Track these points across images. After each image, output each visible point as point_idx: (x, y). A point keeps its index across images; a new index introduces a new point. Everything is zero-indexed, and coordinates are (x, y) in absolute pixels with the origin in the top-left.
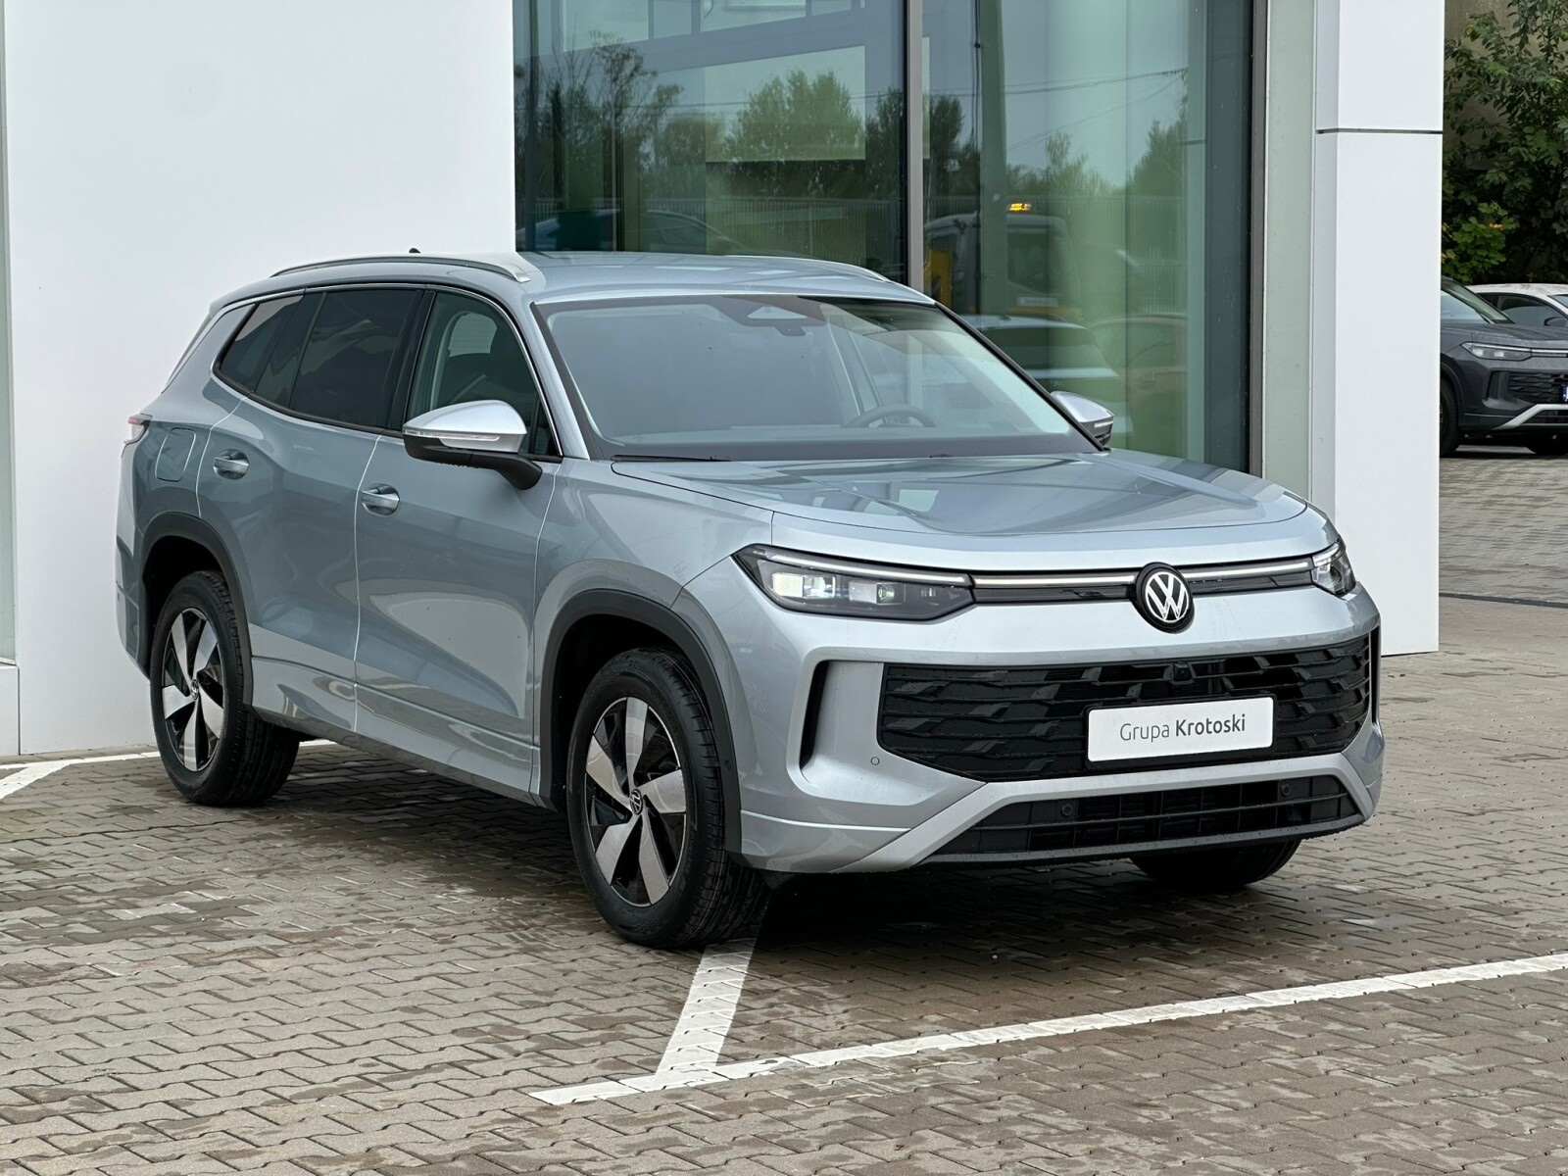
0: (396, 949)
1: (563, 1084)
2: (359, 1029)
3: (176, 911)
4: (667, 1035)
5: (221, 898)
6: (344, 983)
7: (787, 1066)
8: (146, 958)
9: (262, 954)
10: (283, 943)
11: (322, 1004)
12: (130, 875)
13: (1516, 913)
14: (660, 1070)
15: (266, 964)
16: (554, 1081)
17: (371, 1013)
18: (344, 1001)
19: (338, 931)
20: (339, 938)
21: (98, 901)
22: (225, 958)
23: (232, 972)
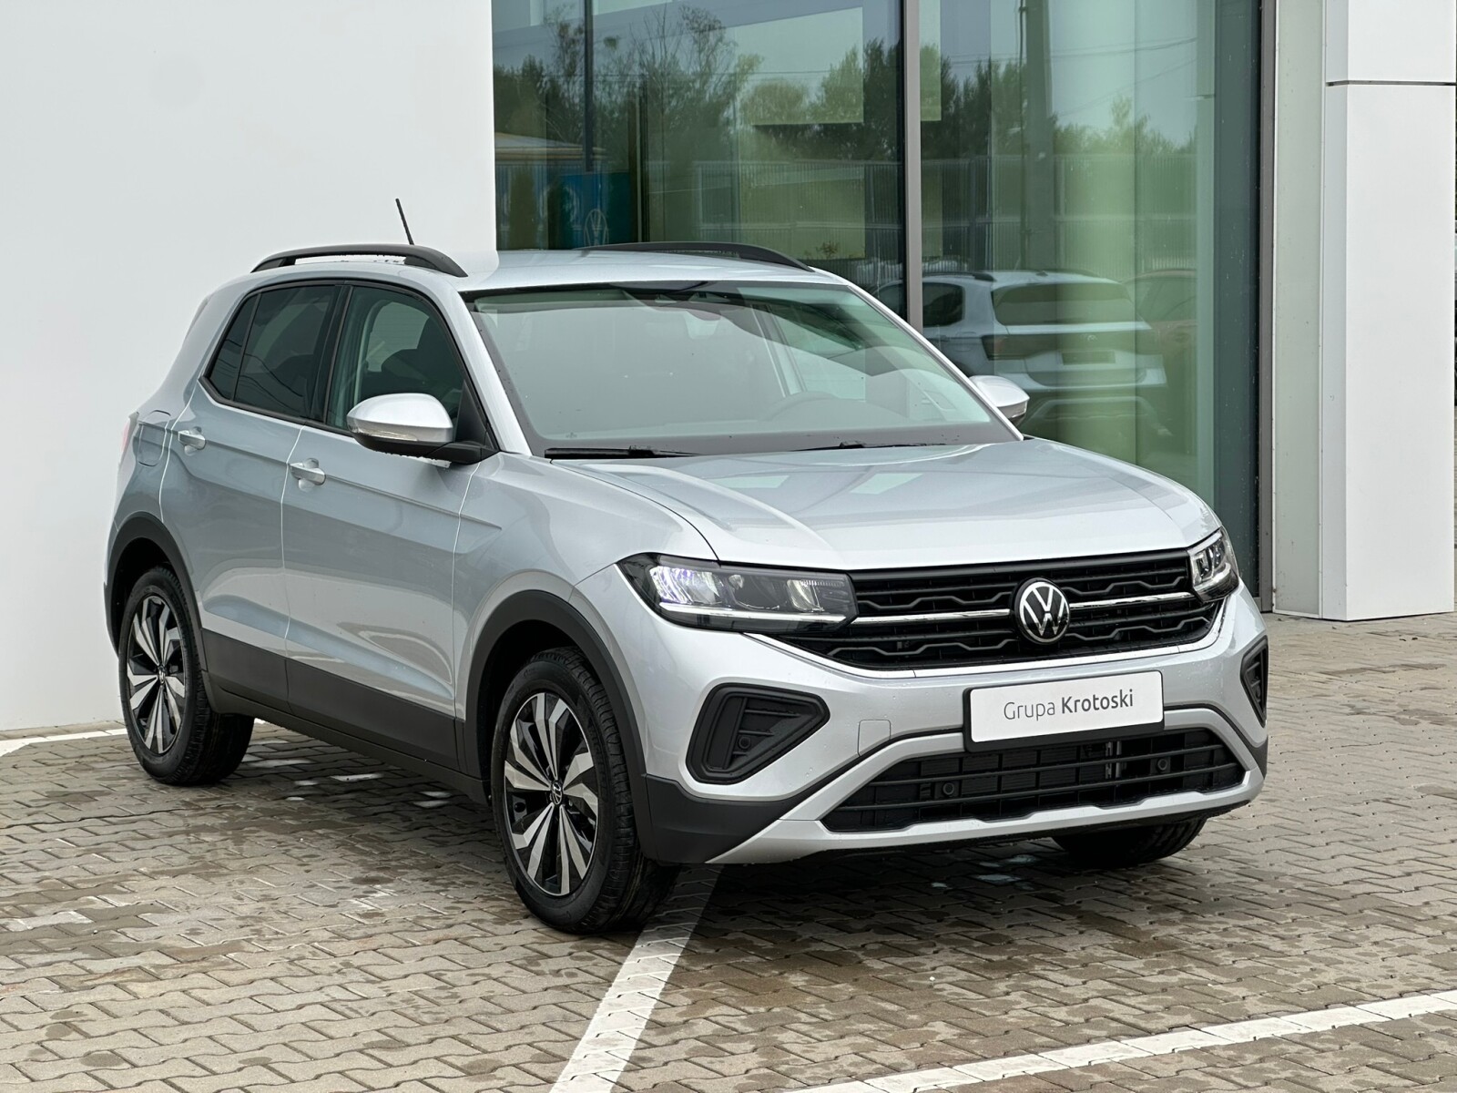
0: (288, 968)
18: (210, 1037)
19: (234, 947)
20: (231, 955)
22: (101, 981)
23: (102, 998)
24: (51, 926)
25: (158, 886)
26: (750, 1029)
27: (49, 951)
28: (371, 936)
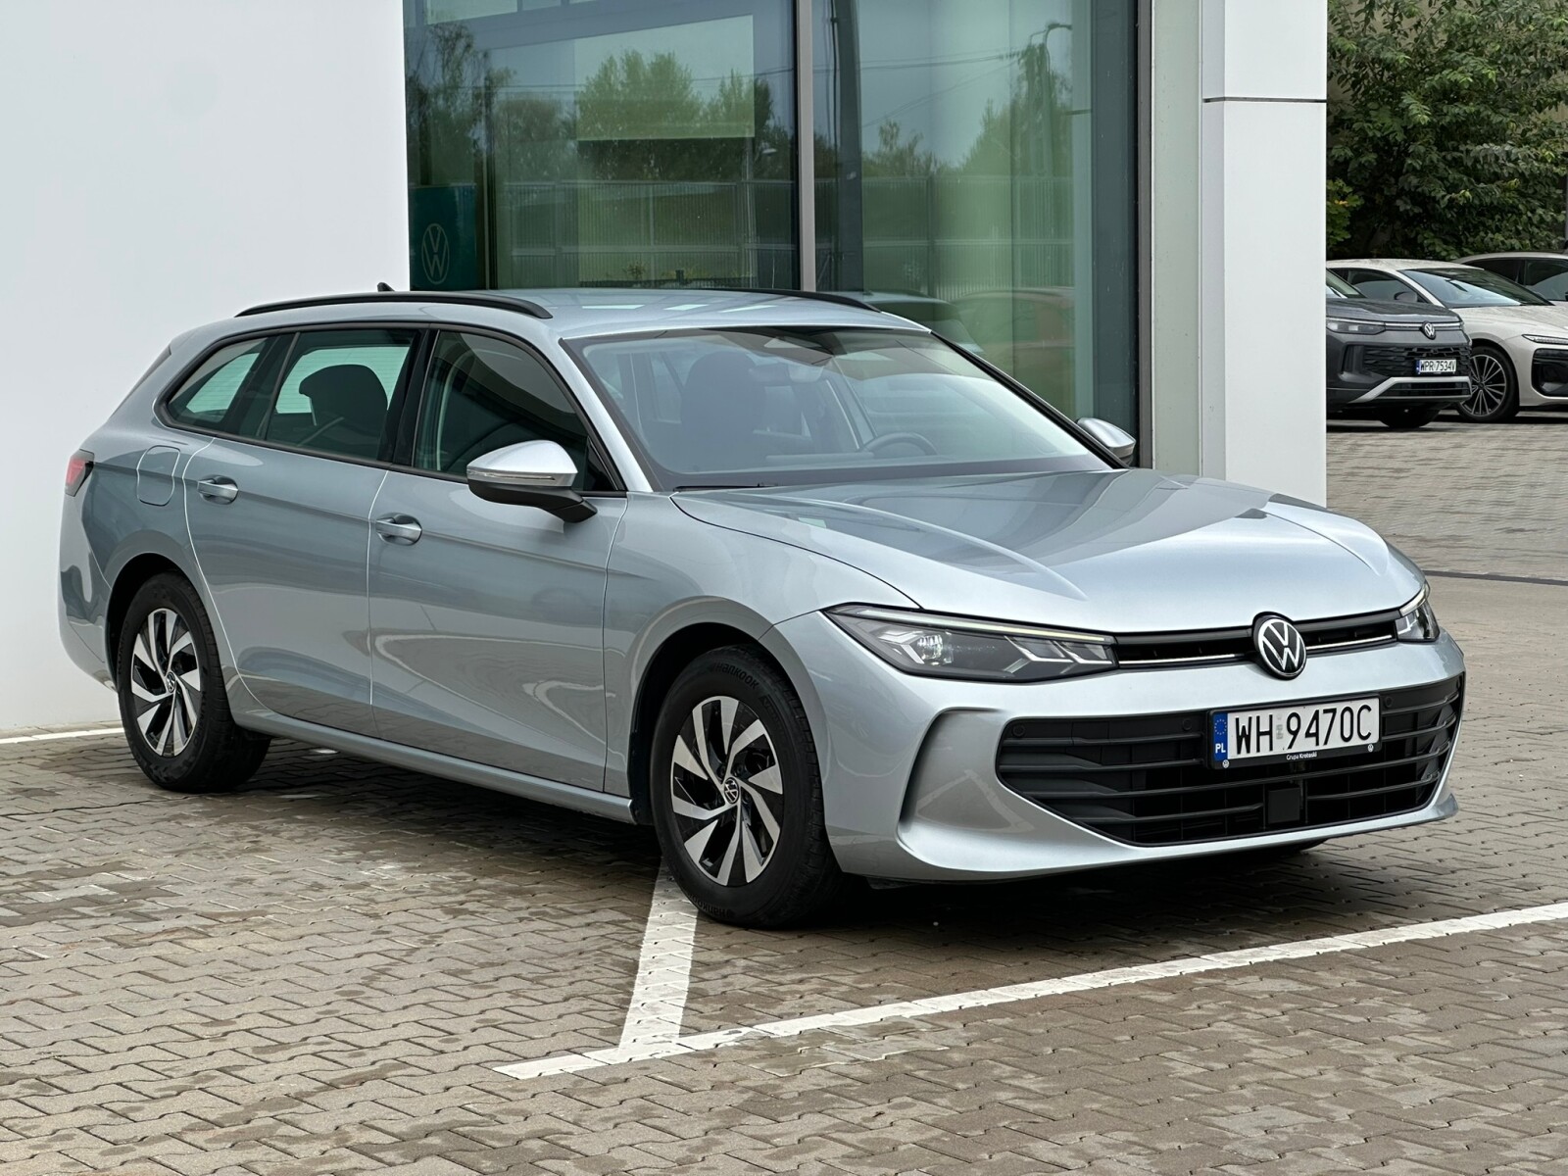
0: (329, 927)
1: (526, 1059)
2: (306, 1007)
3: (96, 892)
4: (624, 1008)
5: (140, 879)
6: (283, 962)
7: (750, 1036)
8: (73, 940)
9: (192, 934)
10: (215, 923)
11: (264, 983)
12: (42, 858)
14: (622, 1044)
15: (199, 944)
16: (517, 1055)
17: (316, 991)
18: (285, 980)
19: (268, 910)
20: (270, 917)
21: (14, 884)
22: (155, 939)
23: (163, 952)
24: (80, 897)
25: (164, 863)
27: (89, 916)
28: (396, 900)
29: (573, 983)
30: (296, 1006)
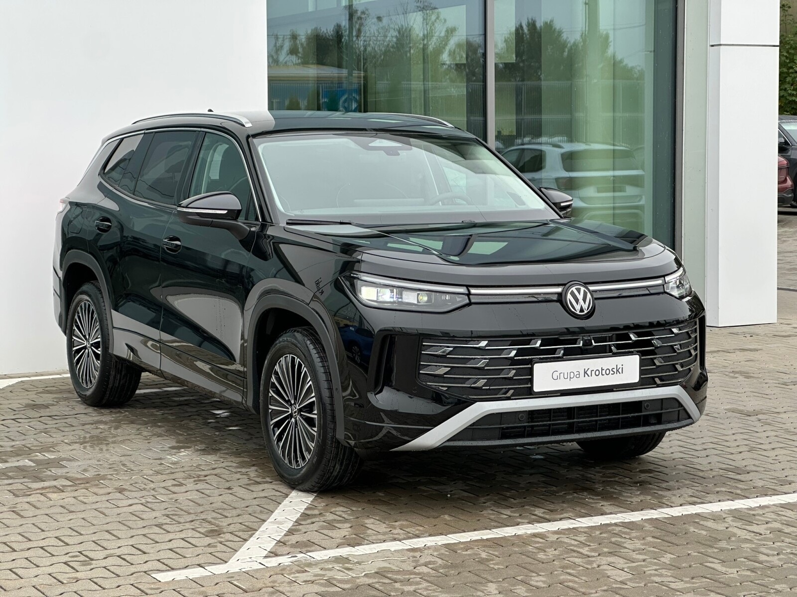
1: (173, 569)
2: (81, 535)
3: (26, 464)
4: (246, 540)
5: (53, 457)
6: (90, 508)
7: (302, 559)
9: (55, 490)
10: (71, 483)
11: (71, 520)
12: (13, 443)
13: (748, 473)
14: (231, 561)
15: (54, 496)
16: (169, 567)
17: (94, 525)
18: (83, 519)
19: (104, 478)
20: (101, 481)
22: (34, 492)
23: (33, 500)
24: (15, 467)
25: (72, 448)
26: (351, 518)
27: (11, 478)
28: (173, 473)
29: (231, 524)
30: (77, 534)
